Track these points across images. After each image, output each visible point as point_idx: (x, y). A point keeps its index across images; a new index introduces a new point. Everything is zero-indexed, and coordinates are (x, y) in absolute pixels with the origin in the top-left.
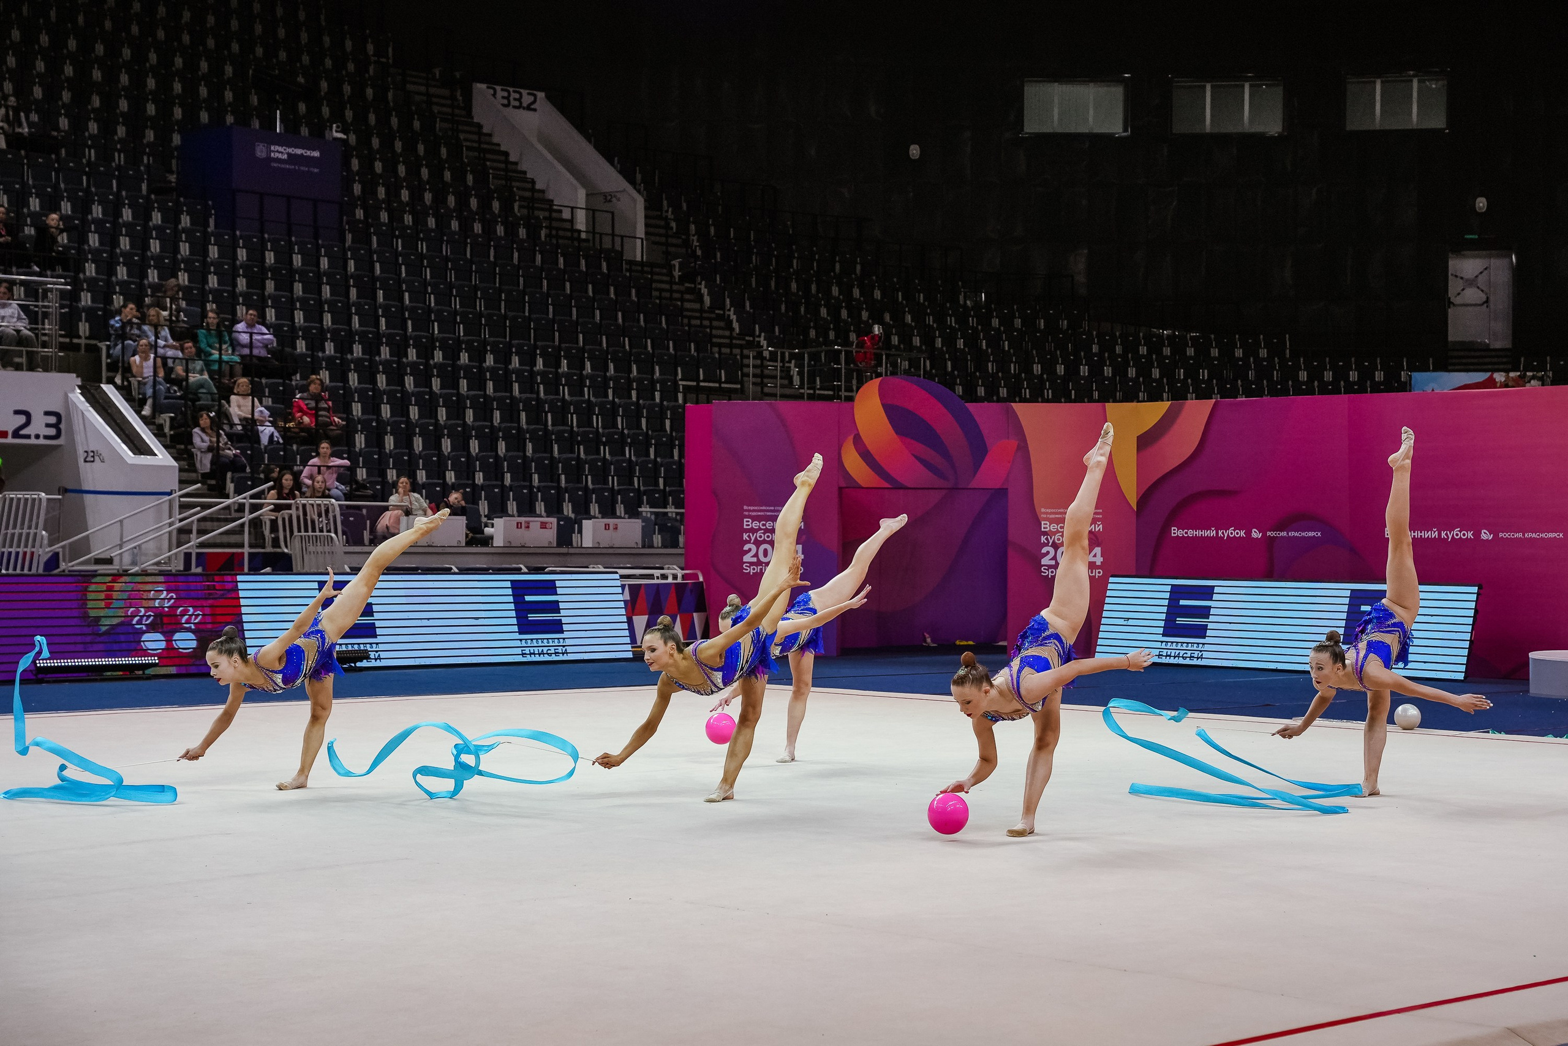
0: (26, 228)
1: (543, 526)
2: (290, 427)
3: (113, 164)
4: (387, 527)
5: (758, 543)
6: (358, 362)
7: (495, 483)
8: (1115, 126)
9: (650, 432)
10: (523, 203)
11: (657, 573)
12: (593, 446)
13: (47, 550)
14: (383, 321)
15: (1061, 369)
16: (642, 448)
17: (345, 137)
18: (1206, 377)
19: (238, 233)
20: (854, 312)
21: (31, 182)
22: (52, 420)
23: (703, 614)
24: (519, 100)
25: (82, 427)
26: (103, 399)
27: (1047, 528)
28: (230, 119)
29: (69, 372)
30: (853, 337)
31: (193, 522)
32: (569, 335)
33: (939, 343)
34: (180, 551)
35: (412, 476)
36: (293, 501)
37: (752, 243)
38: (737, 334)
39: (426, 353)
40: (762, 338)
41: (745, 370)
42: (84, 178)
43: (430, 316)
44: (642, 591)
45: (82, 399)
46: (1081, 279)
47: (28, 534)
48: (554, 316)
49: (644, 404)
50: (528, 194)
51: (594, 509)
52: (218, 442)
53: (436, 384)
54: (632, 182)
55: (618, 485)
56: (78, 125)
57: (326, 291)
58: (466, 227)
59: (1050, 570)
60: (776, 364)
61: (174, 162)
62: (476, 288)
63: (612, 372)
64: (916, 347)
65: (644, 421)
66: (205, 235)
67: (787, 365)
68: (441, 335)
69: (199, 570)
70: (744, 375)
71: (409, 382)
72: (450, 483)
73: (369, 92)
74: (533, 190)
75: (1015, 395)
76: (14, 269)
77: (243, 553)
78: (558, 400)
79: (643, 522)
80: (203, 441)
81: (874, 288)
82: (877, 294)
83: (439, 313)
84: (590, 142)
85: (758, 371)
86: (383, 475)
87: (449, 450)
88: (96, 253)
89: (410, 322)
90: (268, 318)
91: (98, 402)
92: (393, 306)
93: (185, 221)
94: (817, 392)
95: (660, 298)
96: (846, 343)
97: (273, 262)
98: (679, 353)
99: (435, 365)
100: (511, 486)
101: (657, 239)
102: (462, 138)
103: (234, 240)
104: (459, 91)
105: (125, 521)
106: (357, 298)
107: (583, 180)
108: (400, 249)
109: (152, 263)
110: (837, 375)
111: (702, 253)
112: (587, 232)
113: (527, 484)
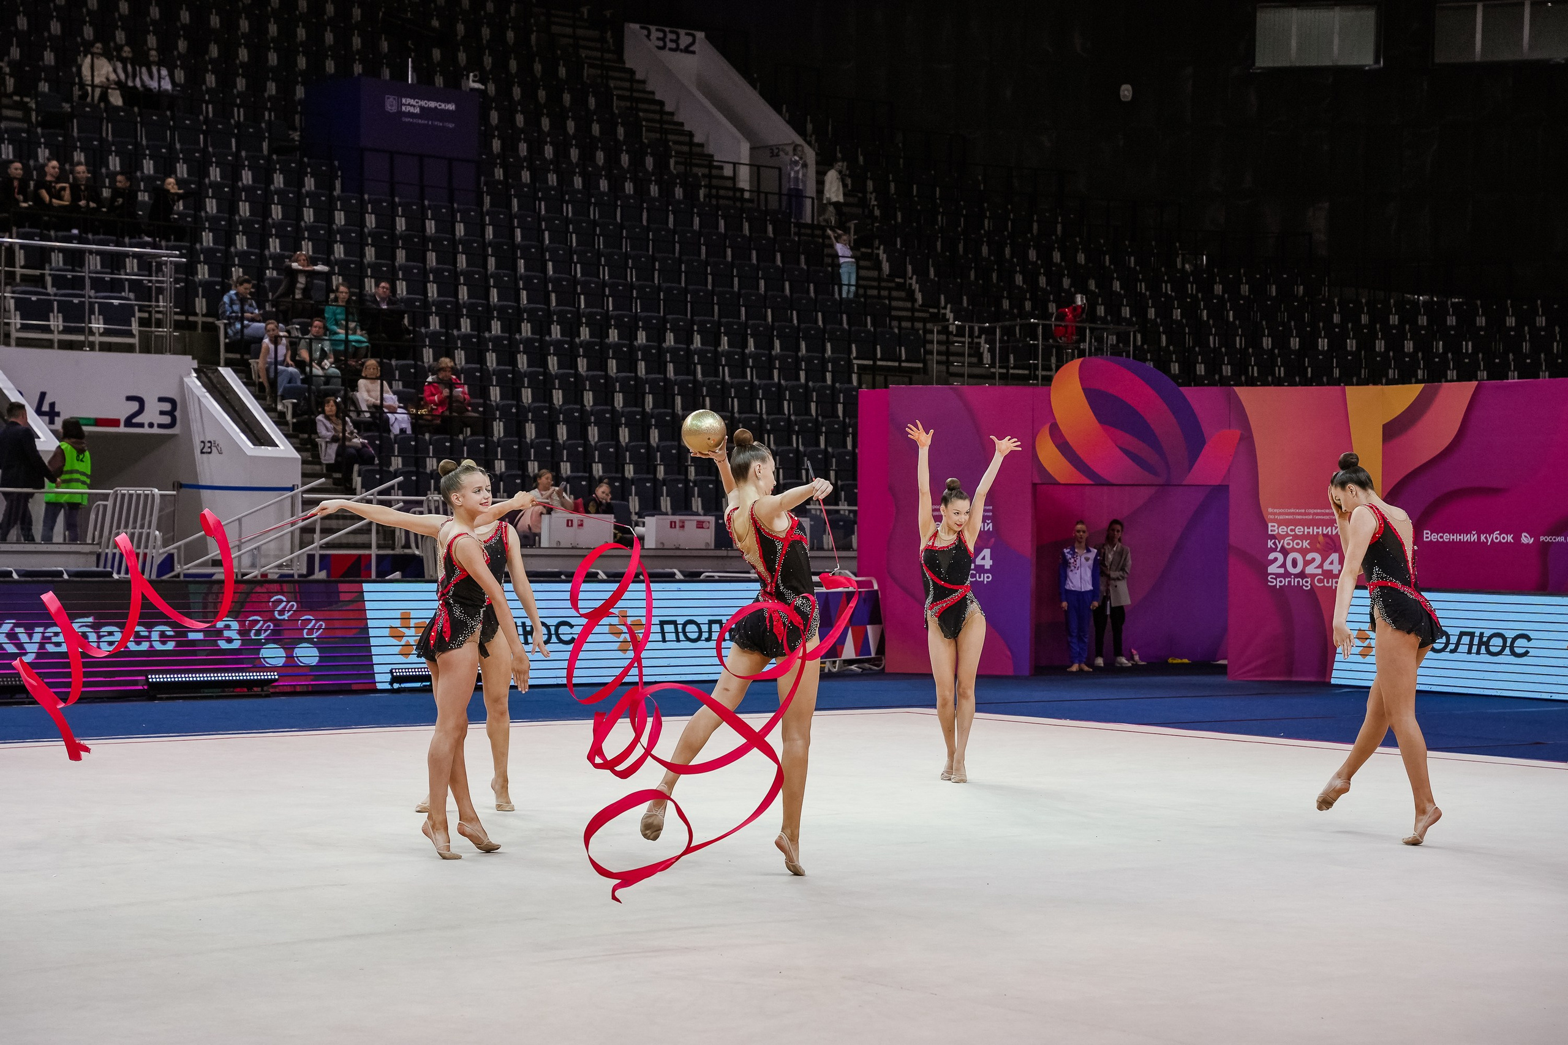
0: (139, 193)
1: (700, 525)
2: (422, 415)
3: (232, 121)
4: (530, 528)
6: (496, 340)
7: (645, 476)
8: (1365, 57)
9: (820, 418)
10: (679, 160)
13: (161, 551)
14: (524, 294)
15: (1295, 343)
16: (812, 436)
17: (483, 87)
18: (1470, 351)
19: (366, 197)
20: (1054, 280)
21: (144, 142)
22: (167, 407)
23: (876, 626)
24: (676, 41)
25: (198, 415)
26: (220, 384)
27: (1275, 531)
28: (358, 69)
29: (184, 353)
30: (1052, 308)
31: (316, 521)
32: (730, 309)
33: (1152, 313)
34: (303, 553)
35: (555, 469)
36: (424, 498)
37: (938, 201)
38: (920, 306)
39: (571, 330)
41: (929, 347)
42: (201, 136)
43: (576, 289)
45: (199, 384)
46: (1321, 237)
47: (141, 534)
48: (713, 287)
49: (814, 387)
50: (686, 149)
52: (344, 431)
53: (582, 364)
54: (803, 132)
55: (784, 479)
56: (196, 79)
57: (462, 261)
58: (616, 186)
59: (1278, 580)
60: (963, 339)
61: (297, 117)
62: (626, 256)
63: (778, 351)
64: (1125, 318)
65: (813, 406)
66: (331, 200)
67: (976, 340)
68: (588, 310)
69: (323, 575)
70: (927, 352)
71: (553, 362)
72: (597, 477)
73: (510, 35)
74: (691, 144)
75: (1241, 376)
76: (127, 240)
77: (370, 555)
78: (717, 383)
80: (327, 429)
81: (1077, 251)
82: (1081, 258)
83: (585, 285)
84: (755, 88)
85: (943, 348)
86: (523, 467)
87: (596, 439)
88: (214, 220)
89: (553, 296)
90: (399, 292)
91: (216, 387)
92: (535, 277)
93: (310, 183)
94: (1011, 371)
96: (1046, 315)
97: (404, 228)
98: (854, 328)
99: (581, 344)
100: (664, 480)
102: (612, 85)
103: (362, 203)
104: (609, 33)
105: (243, 519)
106: (496, 268)
107: (747, 132)
108: (543, 212)
109: (274, 231)
110: (1032, 352)
111: (881, 213)
112: (750, 191)
113: (682, 477)
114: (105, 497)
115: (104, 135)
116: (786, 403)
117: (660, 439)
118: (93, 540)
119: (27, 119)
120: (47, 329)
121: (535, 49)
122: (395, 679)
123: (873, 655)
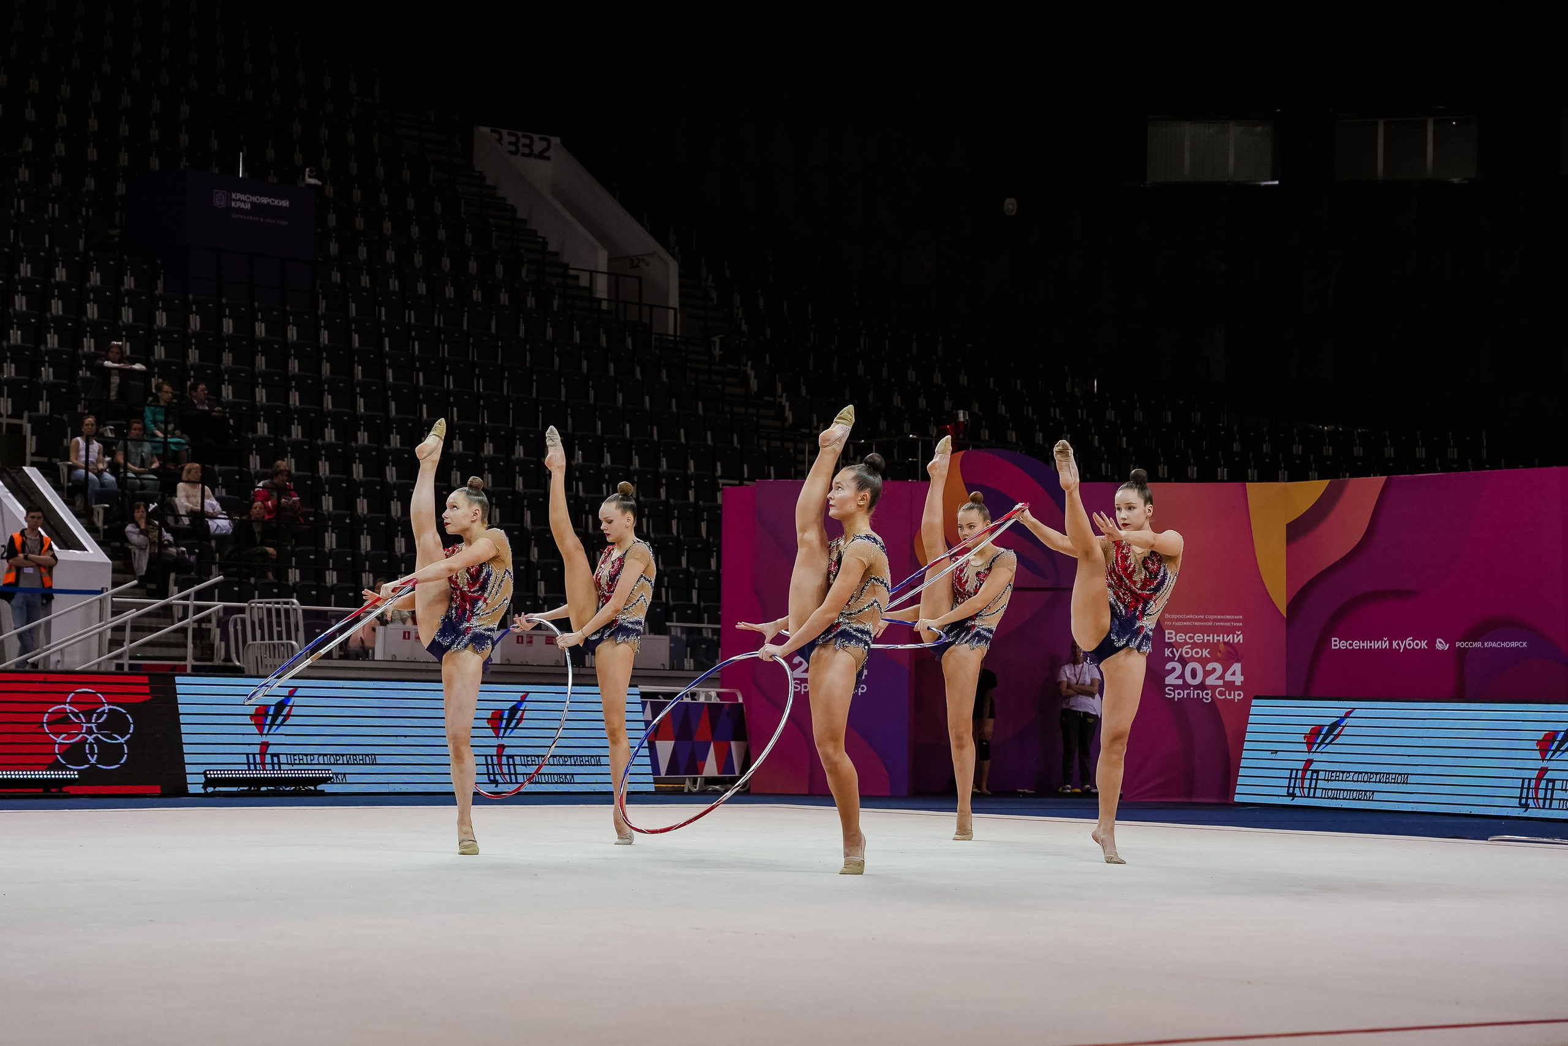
4: (362, 641)
6: (330, 448)
14: (361, 402)
17: (320, 183)
19: (191, 297)
23: (741, 743)
24: (530, 146)
26: (25, 484)
27: (1172, 638)
28: (184, 164)
33: (1039, 437)
37: (810, 317)
38: (790, 425)
42: (12, 231)
43: (418, 396)
46: (1218, 363)
49: (675, 504)
50: (539, 257)
54: (665, 245)
57: (294, 365)
58: (463, 293)
59: (1176, 692)
61: (117, 214)
62: (473, 365)
63: (637, 466)
64: (1011, 442)
65: (674, 523)
66: (153, 299)
71: (391, 471)
73: (351, 137)
74: (545, 252)
77: (185, 666)
79: (671, 642)
81: (959, 373)
82: (964, 380)
83: (428, 392)
86: (357, 577)
88: (23, 317)
89: (393, 404)
90: (224, 394)
91: (19, 488)
92: (374, 384)
93: (129, 282)
95: (696, 380)
96: (924, 431)
97: (231, 330)
98: (719, 446)
101: (694, 311)
102: (460, 190)
103: (185, 307)
104: (458, 136)
106: (331, 373)
107: (605, 240)
108: (383, 318)
109: (88, 330)
110: (912, 469)
111: (748, 328)
112: (607, 301)
113: (531, 594)
121: (377, 151)
123: (737, 774)
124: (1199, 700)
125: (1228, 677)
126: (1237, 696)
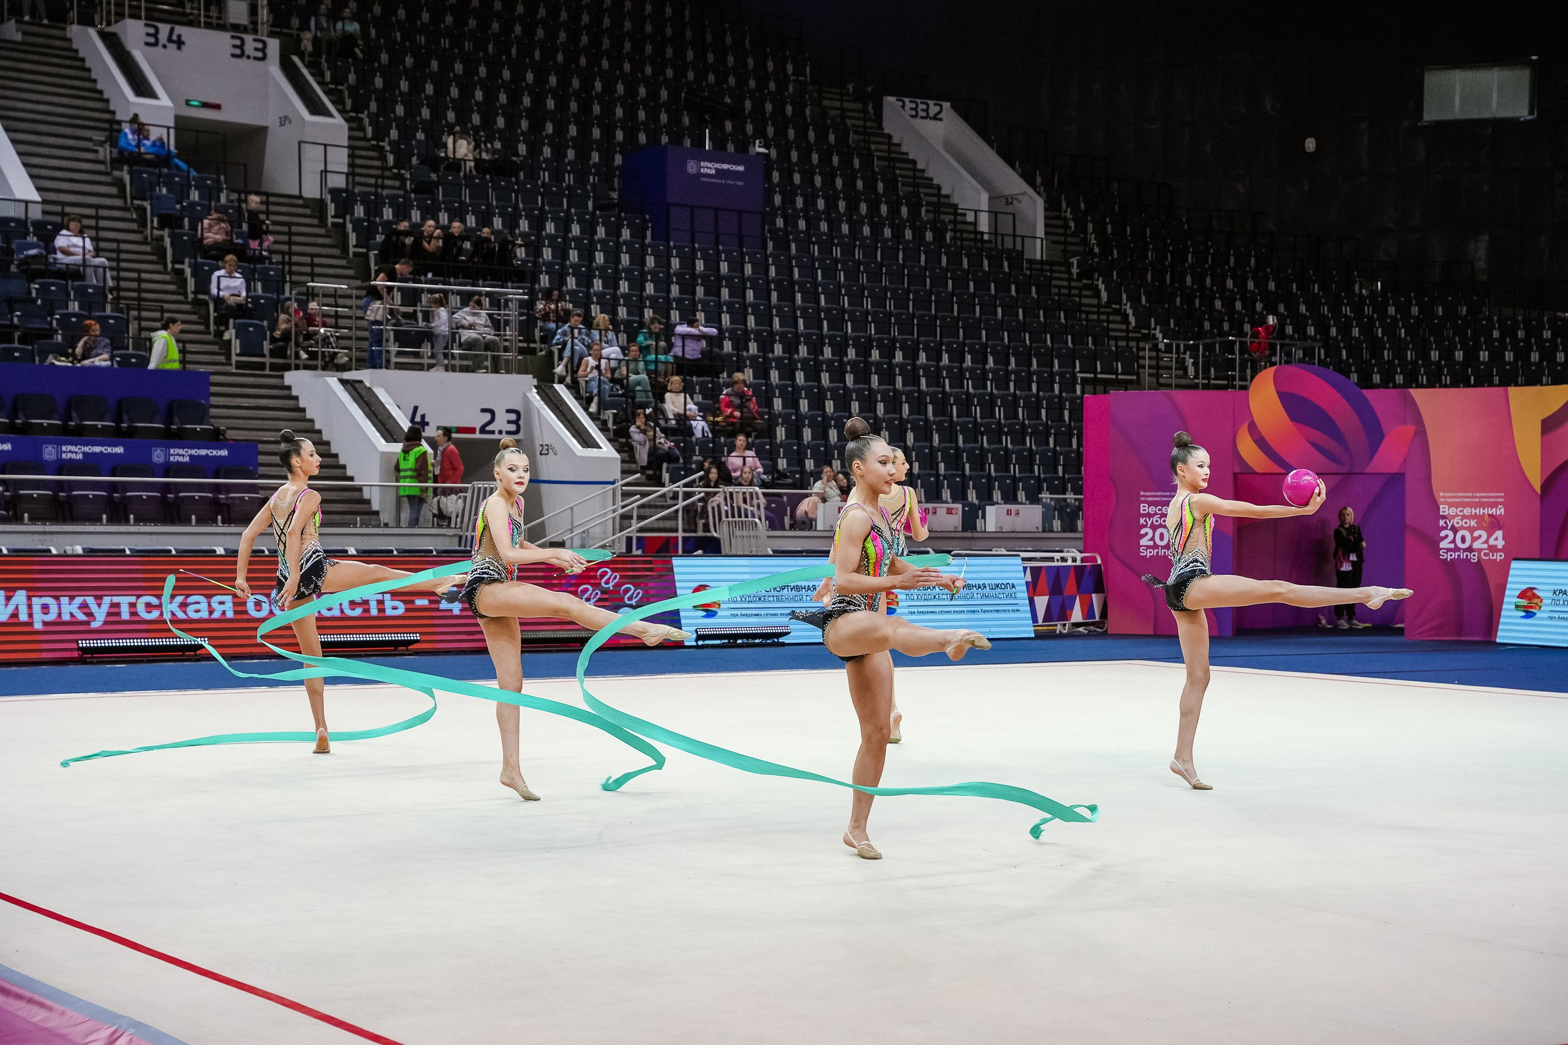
1: (950, 511)
2: (718, 422)
3: (564, 184)
4: (806, 513)
5: (1154, 528)
6: (779, 360)
8: (1521, 111)
9: (1049, 423)
10: (929, 208)
11: (1057, 556)
12: (996, 435)
14: (801, 322)
15: (1459, 355)
16: (1042, 437)
17: (767, 151)
19: (672, 244)
20: (1249, 305)
21: (494, 203)
22: (513, 417)
23: (1100, 595)
24: (927, 110)
25: (537, 423)
26: (555, 397)
27: (1444, 512)
28: (665, 139)
29: (527, 373)
30: (1247, 328)
31: (633, 508)
32: (972, 331)
33: (1333, 331)
34: (623, 535)
37: (1149, 240)
38: (1133, 328)
39: (840, 350)
40: (1157, 331)
41: (1141, 362)
42: (540, 197)
43: (844, 317)
44: (1043, 572)
45: (538, 398)
46: (1481, 264)
48: (958, 314)
49: (1044, 396)
50: (934, 199)
51: (997, 495)
53: (849, 379)
54: (1032, 184)
55: (1020, 473)
56: (534, 150)
57: (750, 295)
58: (876, 232)
59: (1448, 554)
60: (1171, 355)
61: (616, 180)
62: (886, 289)
63: (1014, 366)
64: (1311, 336)
65: (1043, 412)
66: (644, 247)
67: (1182, 356)
68: (854, 334)
69: (639, 552)
70: (1140, 367)
71: (825, 378)
73: (789, 109)
74: (939, 195)
75: (1412, 381)
76: (481, 282)
77: (677, 538)
78: (963, 393)
79: (1043, 508)
81: (1268, 280)
82: (1272, 286)
83: (852, 314)
84: (992, 148)
85: (1154, 363)
86: (802, 465)
88: (549, 265)
89: (825, 322)
91: (552, 401)
92: (810, 308)
93: (626, 234)
94: (1212, 382)
95: (1059, 295)
96: (1241, 334)
97: (702, 269)
98: (1077, 347)
99: (849, 362)
101: (1056, 238)
102: (873, 148)
103: (669, 250)
104: (871, 104)
105: (575, 508)
106: (778, 301)
107: (987, 184)
108: (816, 254)
109: (597, 273)
110: (1231, 364)
111: (1100, 250)
112: (989, 233)
113: (934, 472)
114: (465, 490)
115: (463, 198)
116: (1020, 410)
117: (915, 440)
118: (456, 525)
119: (403, 186)
120: (417, 355)
121: (809, 120)
122: (700, 637)
123: (1097, 619)
124: (1467, 560)
125: (1492, 542)
126: (1499, 557)
